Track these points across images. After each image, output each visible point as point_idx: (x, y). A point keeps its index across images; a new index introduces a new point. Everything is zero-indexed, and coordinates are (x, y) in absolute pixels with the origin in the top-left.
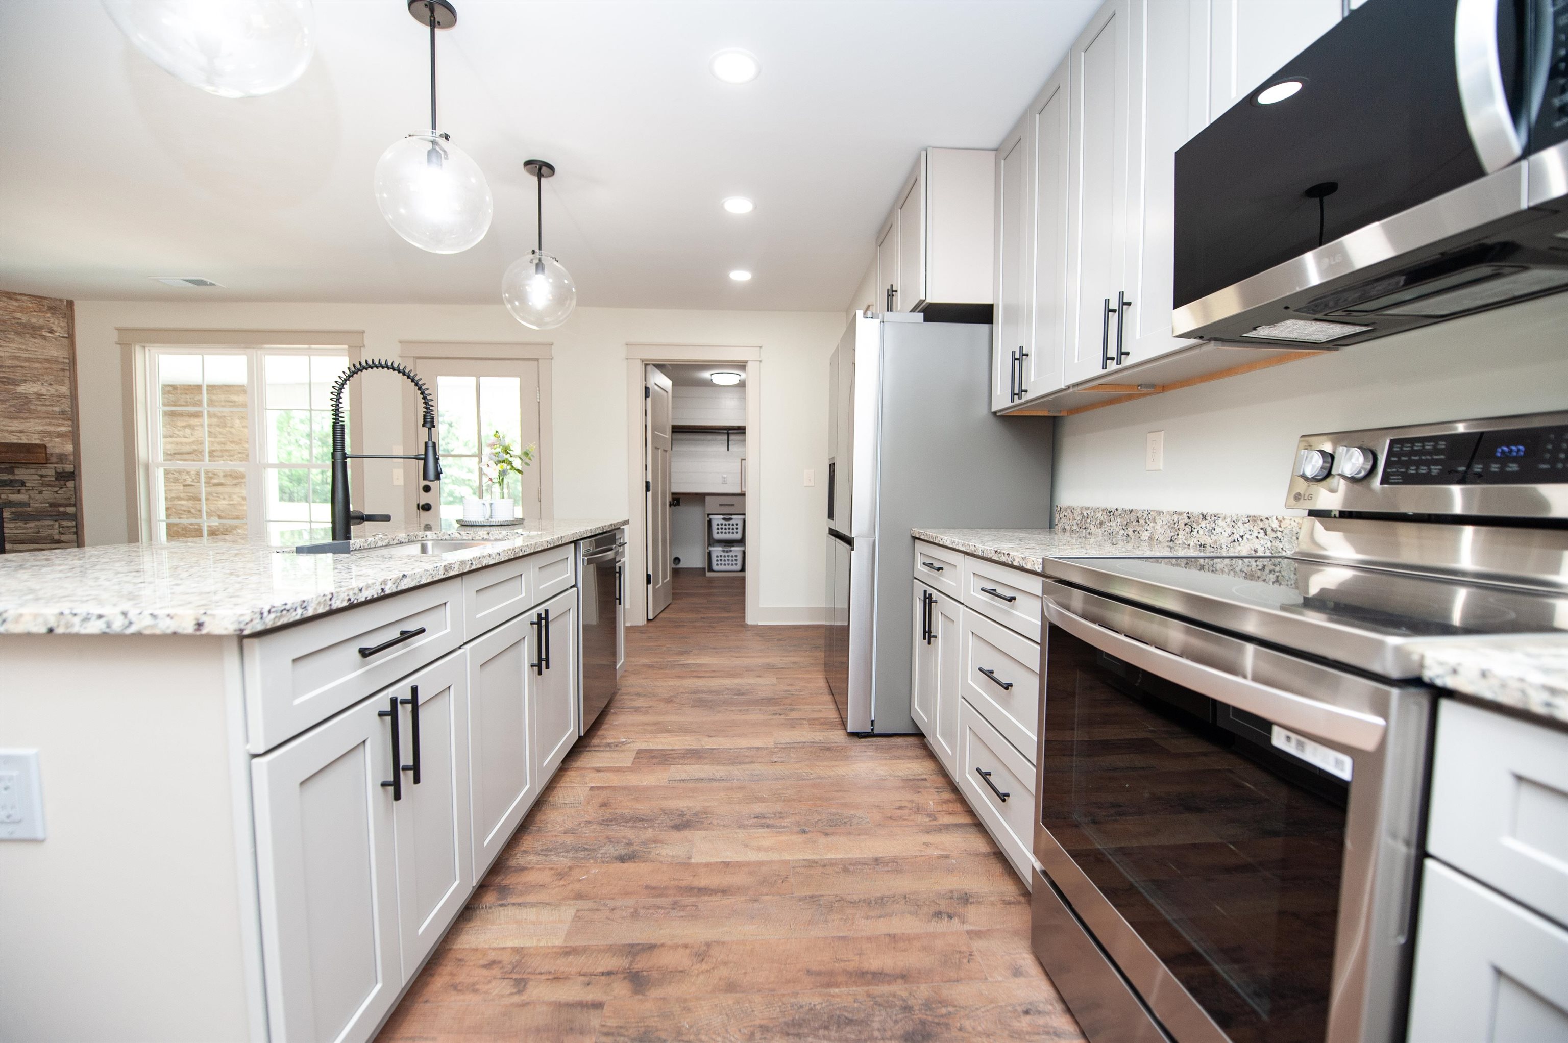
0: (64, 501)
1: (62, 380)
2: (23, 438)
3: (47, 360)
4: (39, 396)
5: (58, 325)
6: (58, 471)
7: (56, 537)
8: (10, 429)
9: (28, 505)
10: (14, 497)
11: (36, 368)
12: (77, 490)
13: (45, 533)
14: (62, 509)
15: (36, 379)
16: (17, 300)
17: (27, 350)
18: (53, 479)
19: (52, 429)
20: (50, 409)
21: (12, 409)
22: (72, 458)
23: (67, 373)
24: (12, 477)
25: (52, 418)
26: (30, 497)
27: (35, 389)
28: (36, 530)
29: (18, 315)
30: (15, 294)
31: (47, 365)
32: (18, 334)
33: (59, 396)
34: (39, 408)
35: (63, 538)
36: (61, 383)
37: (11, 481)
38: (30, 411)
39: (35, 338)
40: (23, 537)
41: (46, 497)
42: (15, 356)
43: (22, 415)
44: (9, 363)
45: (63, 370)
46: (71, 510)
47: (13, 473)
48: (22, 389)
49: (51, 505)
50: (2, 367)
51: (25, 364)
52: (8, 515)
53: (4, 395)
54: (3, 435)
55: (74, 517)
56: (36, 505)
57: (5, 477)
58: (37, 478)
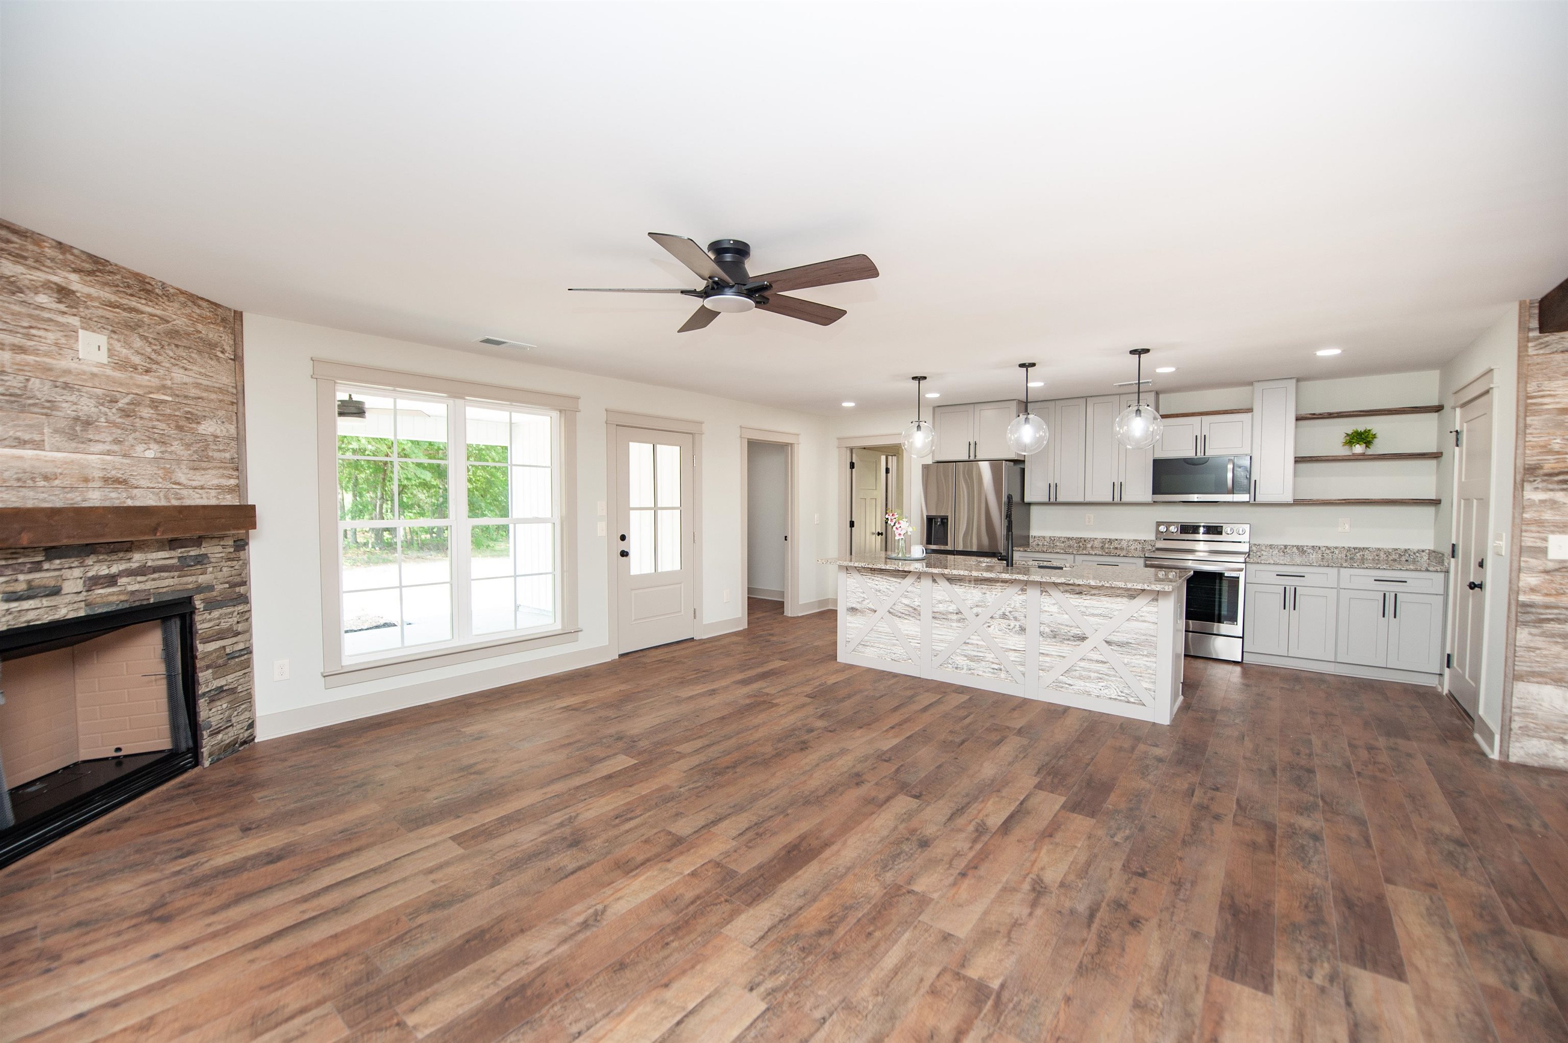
0: (238, 580)
1: (231, 417)
2: (202, 496)
3: (220, 390)
4: (215, 438)
5: (229, 343)
6: (236, 538)
7: (233, 628)
8: (194, 484)
9: (210, 588)
10: (203, 580)
11: (212, 400)
12: (246, 564)
13: (226, 624)
14: (237, 589)
15: (212, 415)
16: (199, 306)
17: (206, 375)
18: (232, 550)
19: (229, 483)
20: (224, 454)
21: (196, 456)
23: (234, 408)
24: (200, 553)
25: (225, 468)
26: (213, 577)
27: (211, 430)
28: (220, 621)
29: (200, 327)
30: (198, 298)
31: (221, 397)
32: (200, 352)
33: (227, 438)
34: (217, 455)
35: (239, 628)
36: (231, 420)
37: (201, 557)
38: (209, 459)
39: (211, 359)
40: (207, 633)
41: (223, 575)
42: (197, 383)
43: (204, 465)
44: (193, 392)
45: (232, 403)
46: (242, 590)
47: (200, 546)
48: (199, 428)
49: (231, 585)
50: (186, 397)
51: (205, 395)
52: (198, 604)
53: (189, 438)
54: (185, 492)
55: (244, 599)
56: (219, 587)
57: (195, 551)
58: (220, 549)
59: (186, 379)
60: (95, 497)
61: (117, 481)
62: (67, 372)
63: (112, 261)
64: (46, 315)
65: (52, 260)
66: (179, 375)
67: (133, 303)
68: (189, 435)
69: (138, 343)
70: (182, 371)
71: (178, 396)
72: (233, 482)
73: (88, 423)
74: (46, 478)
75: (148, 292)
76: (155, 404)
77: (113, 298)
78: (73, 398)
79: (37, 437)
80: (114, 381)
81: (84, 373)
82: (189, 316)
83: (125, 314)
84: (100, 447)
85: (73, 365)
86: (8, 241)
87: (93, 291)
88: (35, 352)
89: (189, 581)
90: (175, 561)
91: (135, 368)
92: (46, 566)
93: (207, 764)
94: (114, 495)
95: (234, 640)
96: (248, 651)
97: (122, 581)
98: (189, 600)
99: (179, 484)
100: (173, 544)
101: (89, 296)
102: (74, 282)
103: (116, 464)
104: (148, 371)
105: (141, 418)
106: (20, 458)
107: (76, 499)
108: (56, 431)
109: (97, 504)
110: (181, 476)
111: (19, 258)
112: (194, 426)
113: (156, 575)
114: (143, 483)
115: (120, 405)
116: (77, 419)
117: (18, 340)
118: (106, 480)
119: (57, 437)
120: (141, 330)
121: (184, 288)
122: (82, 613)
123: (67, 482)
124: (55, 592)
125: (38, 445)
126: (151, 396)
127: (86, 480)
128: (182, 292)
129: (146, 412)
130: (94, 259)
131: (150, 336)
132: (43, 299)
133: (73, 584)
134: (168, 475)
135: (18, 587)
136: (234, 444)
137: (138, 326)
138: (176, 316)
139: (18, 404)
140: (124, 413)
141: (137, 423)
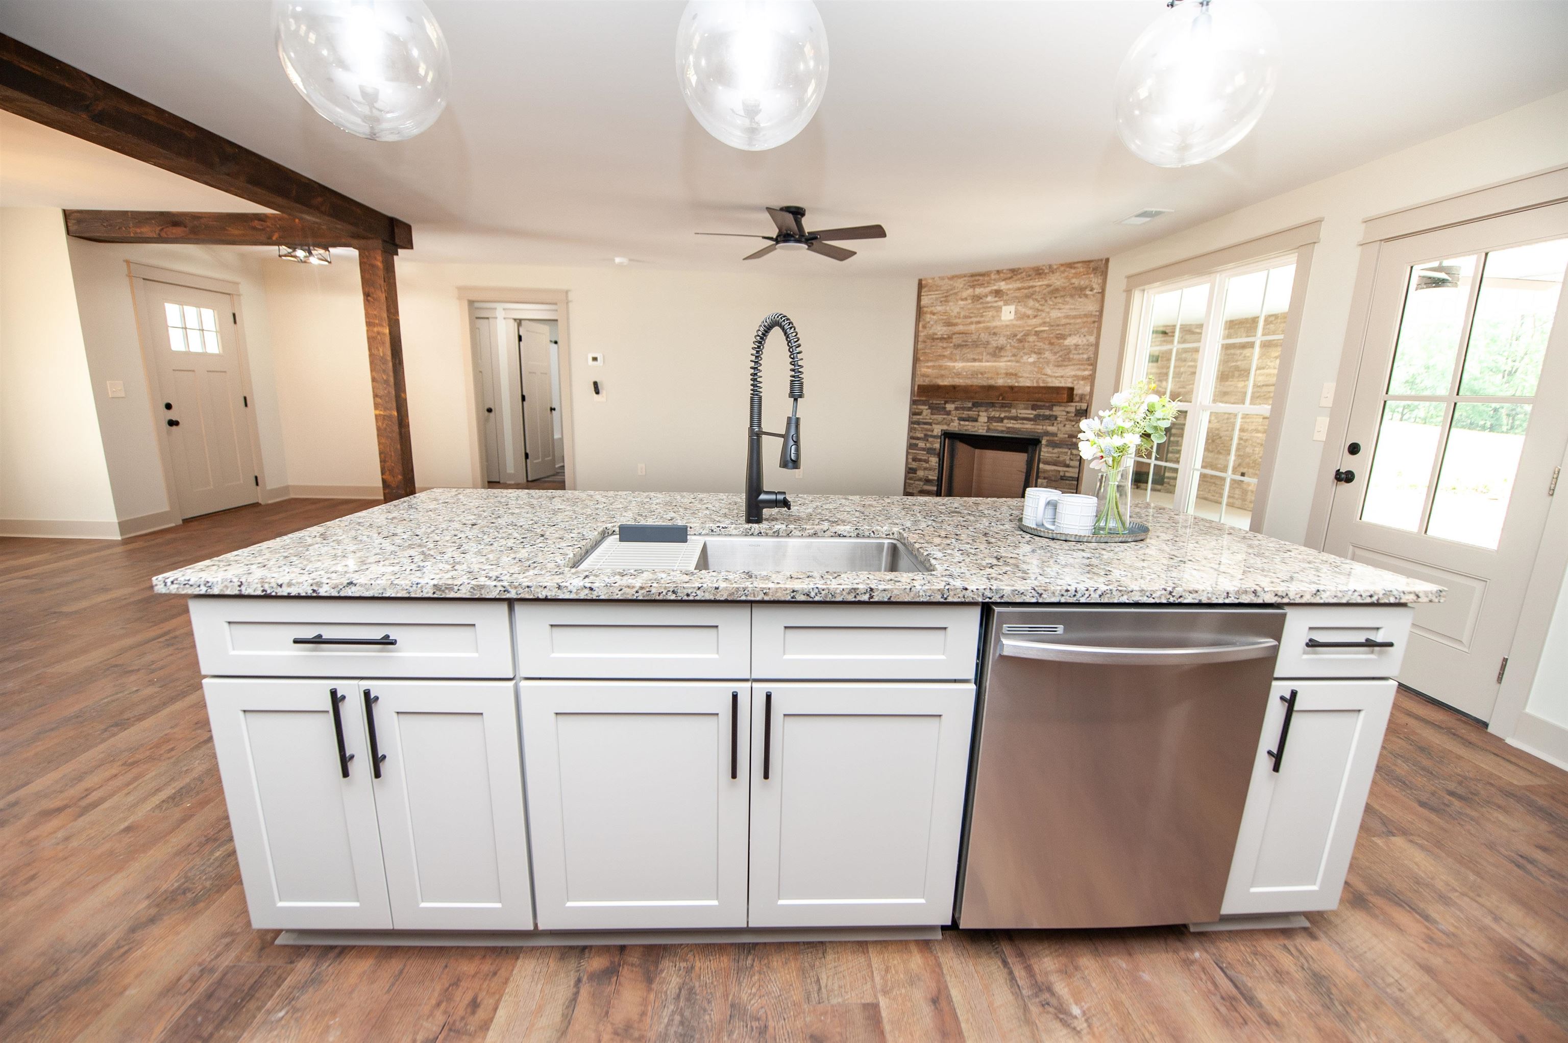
0: (1074, 434)
1: (1093, 331)
2: (1063, 381)
3: (1086, 316)
4: (1077, 346)
5: (1095, 282)
6: (1078, 408)
7: (1068, 462)
8: (1056, 375)
9: (1055, 435)
10: (1051, 429)
11: (1078, 323)
13: (1062, 458)
14: (1072, 439)
15: (1076, 332)
16: (1075, 268)
17: (1075, 309)
18: (1073, 415)
19: (1080, 373)
20: (1081, 356)
21: (1060, 359)
22: (1088, 397)
23: (1096, 325)
24: (1051, 413)
25: (1082, 364)
26: (1058, 429)
27: (1074, 342)
28: (1057, 455)
29: (1074, 281)
30: (1075, 263)
31: (1085, 319)
32: (1072, 296)
33: (1088, 345)
34: (1075, 357)
35: (1072, 464)
36: (1091, 334)
37: (1050, 416)
38: (1069, 360)
39: (1081, 297)
40: (1050, 459)
41: (1067, 429)
42: (1068, 315)
43: (1066, 363)
44: (1064, 321)
45: (1094, 322)
46: (1076, 440)
47: (1051, 410)
48: (1067, 342)
49: (1069, 436)
50: (1058, 325)
51: (1072, 321)
52: (1044, 442)
53: (1057, 348)
54: (1049, 380)
56: (1061, 436)
57: (1047, 412)
58: (1065, 413)
59: (1059, 315)
60: (1000, 382)
61: (1011, 374)
62: (996, 327)
63: (1021, 267)
64: (989, 305)
65: (994, 280)
66: (1055, 314)
67: (1031, 283)
68: (1057, 347)
69: (1031, 303)
70: (1057, 311)
71: (1052, 326)
72: (1087, 373)
73: (1001, 348)
74: (982, 374)
75: (1040, 274)
76: (1037, 333)
77: (1021, 285)
78: (997, 338)
79: (980, 357)
80: (1017, 326)
81: (1003, 326)
82: (1067, 278)
83: (1027, 291)
84: (1006, 359)
85: (999, 323)
86: (979, 280)
87: (1011, 286)
88: (984, 322)
89: (1039, 428)
90: (1032, 416)
91: (1028, 317)
92: (974, 409)
94: (1009, 381)
95: (1065, 469)
97: (1005, 421)
98: (1041, 438)
99: (1046, 375)
100: (1034, 408)
101: (1009, 289)
102: (1003, 286)
103: (1012, 366)
104: (1035, 317)
105: (1028, 342)
106: (974, 366)
107: (991, 382)
108: (988, 354)
109: (1001, 385)
110: (1048, 371)
111: (981, 285)
112: (1062, 341)
113: (1021, 422)
114: (1025, 375)
115: (1018, 337)
116: (997, 347)
117: (978, 319)
118: (1007, 374)
119: (988, 356)
120: (1034, 297)
121: (1062, 262)
122: (985, 432)
123: (989, 375)
124: (976, 420)
125: (980, 361)
126: (1037, 329)
127: (998, 374)
128: (1062, 265)
129: (1031, 338)
130: (1013, 271)
131: (1039, 297)
132: (989, 299)
133: (983, 418)
134: (1040, 371)
135: (964, 416)
136: (1092, 349)
137: (1032, 294)
138: (1057, 280)
139: (976, 344)
140: (1020, 341)
141: (1026, 345)
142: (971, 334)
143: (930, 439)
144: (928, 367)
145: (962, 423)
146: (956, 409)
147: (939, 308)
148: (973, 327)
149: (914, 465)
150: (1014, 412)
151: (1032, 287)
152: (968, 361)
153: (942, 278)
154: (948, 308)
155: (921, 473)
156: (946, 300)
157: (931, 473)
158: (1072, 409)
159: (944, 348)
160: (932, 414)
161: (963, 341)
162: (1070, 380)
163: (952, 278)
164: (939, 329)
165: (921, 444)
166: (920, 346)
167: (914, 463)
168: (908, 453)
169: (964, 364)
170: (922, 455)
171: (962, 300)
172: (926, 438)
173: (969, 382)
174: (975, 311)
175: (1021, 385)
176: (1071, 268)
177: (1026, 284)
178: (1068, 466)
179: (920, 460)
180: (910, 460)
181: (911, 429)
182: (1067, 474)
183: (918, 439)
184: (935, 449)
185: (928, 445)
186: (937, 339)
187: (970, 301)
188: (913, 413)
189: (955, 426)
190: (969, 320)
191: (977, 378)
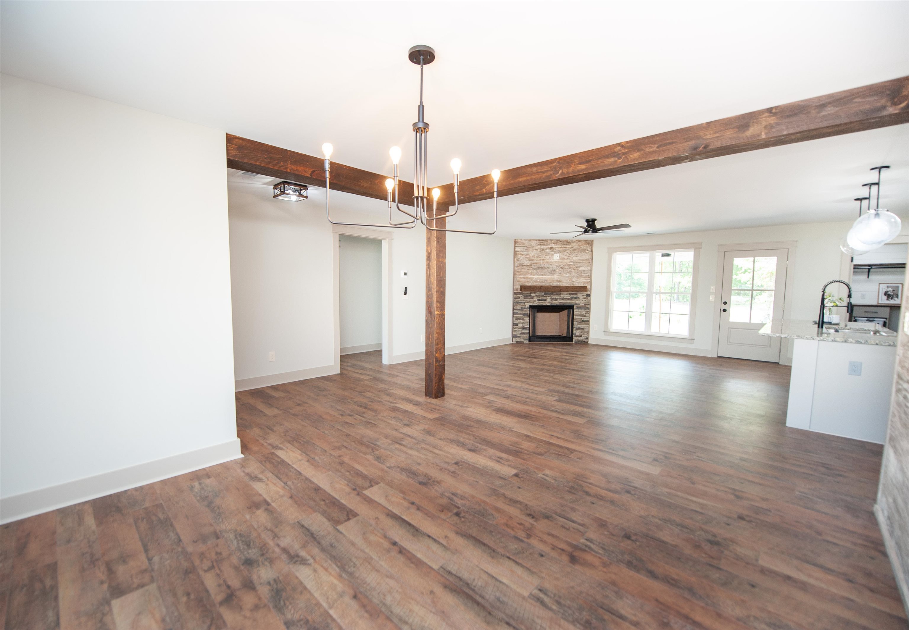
0: (587, 304)
2: (579, 284)
4: (584, 271)
5: (589, 248)
6: (587, 294)
7: (585, 315)
8: (577, 281)
9: (579, 304)
10: (577, 302)
11: (584, 263)
12: (590, 300)
13: (582, 313)
14: (586, 306)
15: (584, 266)
16: (581, 242)
17: (582, 257)
18: (585, 297)
19: (586, 281)
20: (586, 275)
21: (578, 275)
22: (589, 290)
25: (586, 278)
26: (581, 302)
27: (583, 269)
28: (580, 312)
29: (581, 247)
30: (581, 240)
31: (586, 261)
32: (581, 252)
33: (588, 270)
34: (584, 275)
35: (586, 315)
36: (589, 266)
37: (577, 297)
38: (582, 276)
39: (584, 253)
40: (578, 314)
41: (584, 302)
42: (580, 259)
43: (580, 277)
44: (578, 261)
45: (590, 262)
46: (588, 306)
47: (577, 295)
48: (580, 269)
49: (585, 305)
50: (576, 263)
51: (581, 261)
52: (576, 307)
53: (577, 271)
54: (575, 283)
55: (589, 309)
56: (581, 305)
57: (575, 296)
58: (582, 296)
59: (577, 259)
60: (555, 284)
61: (559, 281)
62: (551, 262)
63: (561, 239)
64: (548, 253)
65: (550, 243)
66: (575, 258)
67: (565, 246)
69: (565, 254)
71: (574, 263)
72: (588, 281)
73: (554, 271)
74: (546, 281)
75: (568, 243)
76: (569, 265)
77: (561, 246)
78: (552, 266)
80: (560, 262)
81: (554, 262)
82: (578, 245)
83: (563, 249)
84: (556, 275)
85: (552, 261)
86: (543, 242)
87: (557, 246)
88: (546, 260)
89: (573, 302)
90: (570, 298)
91: (565, 259)
92: (544, 296)
93: (574, 342)
94: (558, 284)
95: (584, 317)
96: (588, 321)
97: (558, 300)
98: (574, 306)
99: (573, 281)
100: (570, 294)
101: (556, 247)
102: (553, 246)
103: (559, 278)
104: (567, 259)
106: (542, 278)
107: (551, 284)
108: (549, 273)
111: (544, 245)
112: (578, 269)
113: (566, 300)
114: (565, 281)
115: (561, 266)
116: (552, 270)
117: (543, 258)
118: (557, 281)
122: (550, 305)
123: (550, 282)
124: (546, 300)
125: (545, 275)
127: (553, 281)
128: (577, 240)
129: (566, 267)
130: (557, 240)
131: (568, 252)
132: (548, 250)
133: (549, 299)
134: (571, 280)
135: (540, 298)
136: (589, 272)
137: (566, 250)
138: (575, 246)
139: (543, 268)
140: (562, 268)
141: (565, 270)
142: (541, 264)
143: (525, 310)
144: (520, 278)
145: (540, 301)
146: (536, 296)
147: (524, 253)
148: (541, 261)
149: (516, 322)
150: (562, 296)
151: (566, 247)
152: (540, 275)
153: (526, 240)
154: (529, 253)
155: (520, 325)
156: (528, 249)
157: (526, 324)
158: (585, 294)
159: (528, 270)
160: (524, 298)
161: (537, 267)
162: (582, 283)
163: (530, 240)
164: (525, 261)
165: (520, 312)
166: (516, 268)
167: (516, 321)
168: (513, 317)
169: (538, 277)
170: (521, 317)
171: (535, 250)
172: (522, 309)
173: (541, 284)
174: (542, 255)
175: (563, 285)
176: (580, 242)
177: (563, 246)
178: (585, 316)
179: (520, 319)
180: (514, 320)
181: (514, 306)
182: (585, 319)
183: (518, 310)
184: (527, 314)
185: (523, 312)
186: (524, 266)
187: (539, 251)
188: (515, 298)
189: (536, 303)
190: (539, 258)
191: (544, 283)
